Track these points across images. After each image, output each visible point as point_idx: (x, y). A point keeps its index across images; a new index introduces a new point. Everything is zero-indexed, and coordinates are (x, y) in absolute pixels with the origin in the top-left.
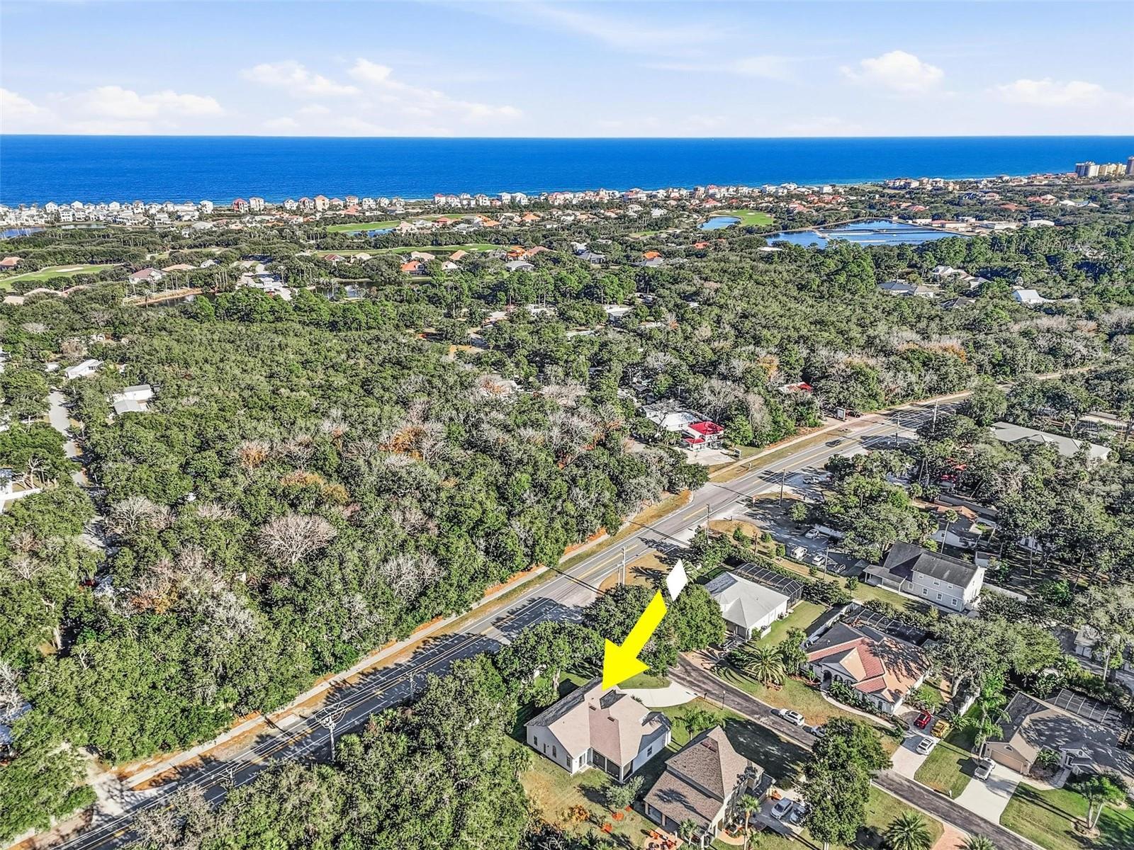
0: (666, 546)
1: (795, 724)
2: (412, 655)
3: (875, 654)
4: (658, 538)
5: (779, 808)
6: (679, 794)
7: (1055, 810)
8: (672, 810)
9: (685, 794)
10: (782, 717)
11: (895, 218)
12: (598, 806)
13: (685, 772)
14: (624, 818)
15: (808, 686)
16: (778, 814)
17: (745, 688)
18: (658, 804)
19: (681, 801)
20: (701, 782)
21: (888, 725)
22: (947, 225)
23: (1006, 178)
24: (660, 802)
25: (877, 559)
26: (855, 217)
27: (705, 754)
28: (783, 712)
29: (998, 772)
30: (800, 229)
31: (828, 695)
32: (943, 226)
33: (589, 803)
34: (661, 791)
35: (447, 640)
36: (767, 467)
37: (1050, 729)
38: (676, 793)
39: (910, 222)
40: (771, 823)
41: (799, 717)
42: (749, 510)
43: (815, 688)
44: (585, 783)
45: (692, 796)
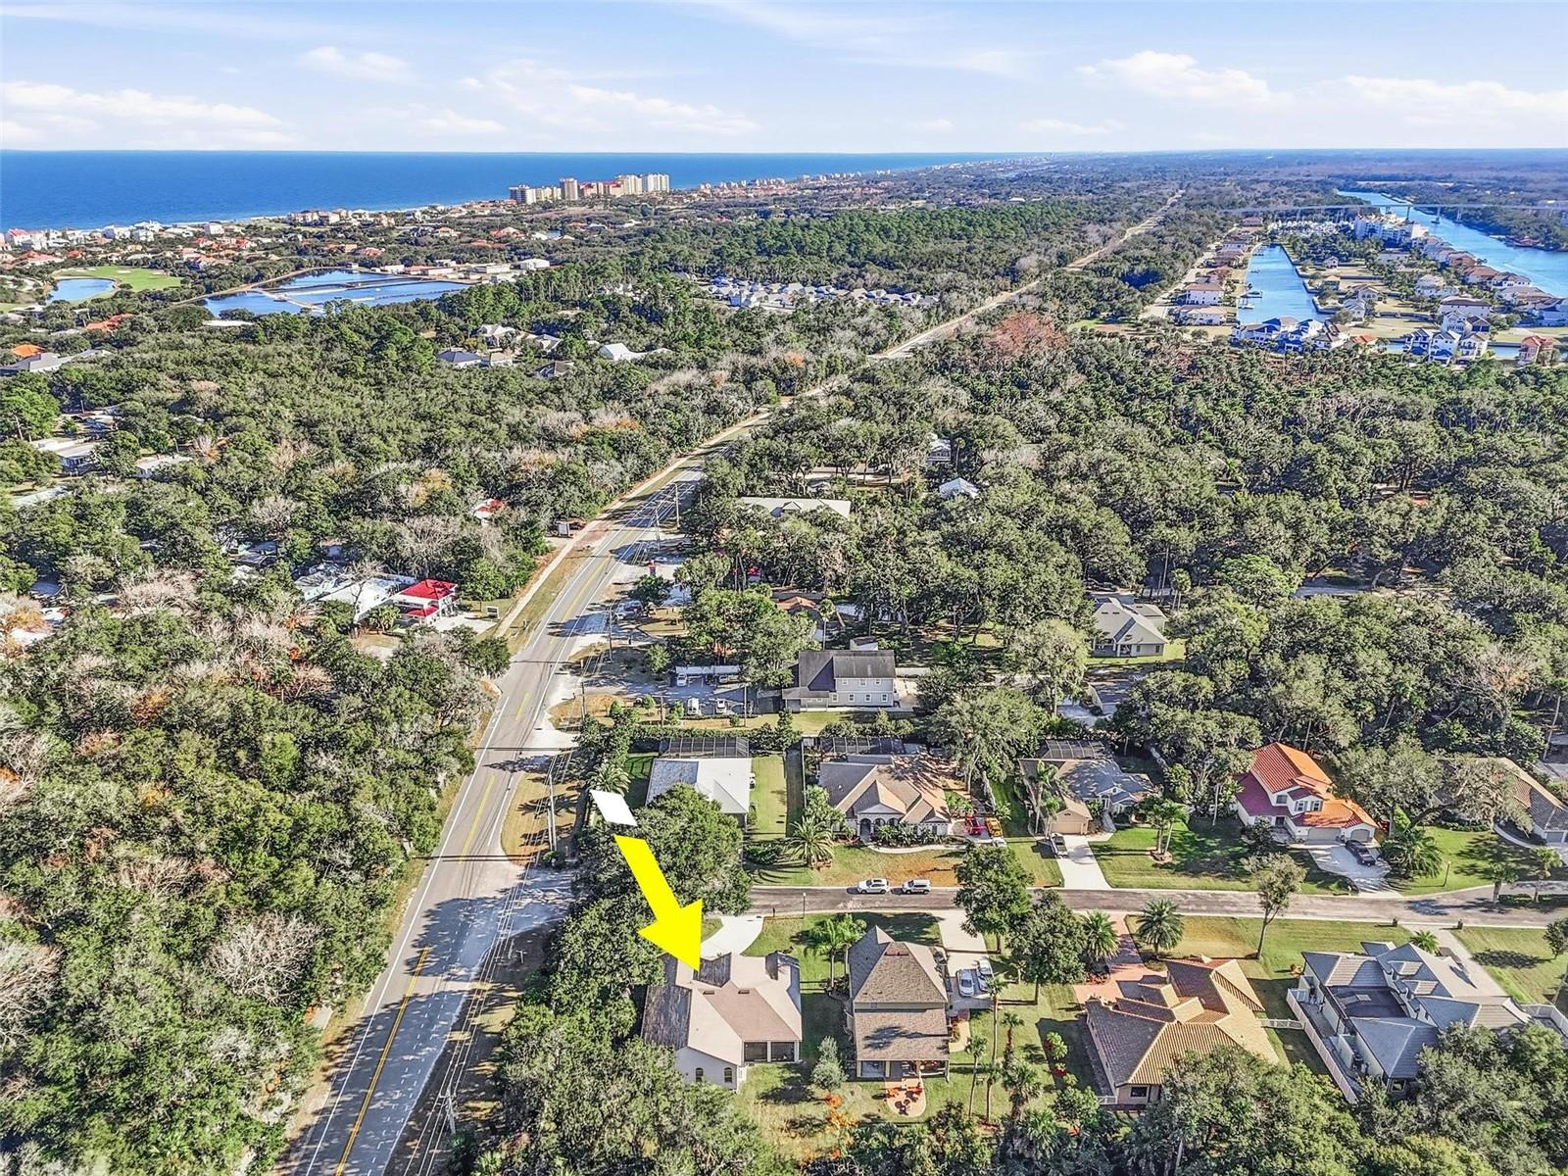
0: (530, 762)
1: (883, 892)
2: (329, 1086)
3: (900, 779)
4: (512, 756)
5: (965, 983)
6: (891, 1028)
7: (1130, 852)
8: (897, 1050)
9: (897, 1024)
10: (865, 892)
11: (355, 266)
12: (803, 1105)
13: (883, 999)
14: (843, 1099)
15: (849, 847)
16: (969, 990)
17: (799, 882)
18: (876, 1055)
19: (900, 1035)
20: (909, 999)
21: (953, 848)
22: (431, 272)
23: (441, 208)
24: (877, 1052)
25: (789, 680)
26: (297, 268)
27: (897, 964)
28: (863, 886)
29: (1072, 843)
30: (229, 291)
31: (877, 845)
32: (424, 273)
33: (791, 1108)
34: (867, 1038)
35: (361, 1033)
36: (546, 619)
37: (1078, 780)
38: (886, 1029)
39: (378, 270)
40: (968, 1004)
41: (884, 882)
42: (581, 679)
43: (859, 845)
44: (761, 1090)
45: (905, 1021)
